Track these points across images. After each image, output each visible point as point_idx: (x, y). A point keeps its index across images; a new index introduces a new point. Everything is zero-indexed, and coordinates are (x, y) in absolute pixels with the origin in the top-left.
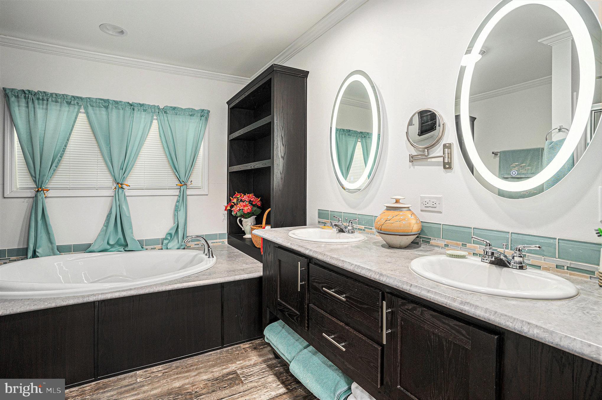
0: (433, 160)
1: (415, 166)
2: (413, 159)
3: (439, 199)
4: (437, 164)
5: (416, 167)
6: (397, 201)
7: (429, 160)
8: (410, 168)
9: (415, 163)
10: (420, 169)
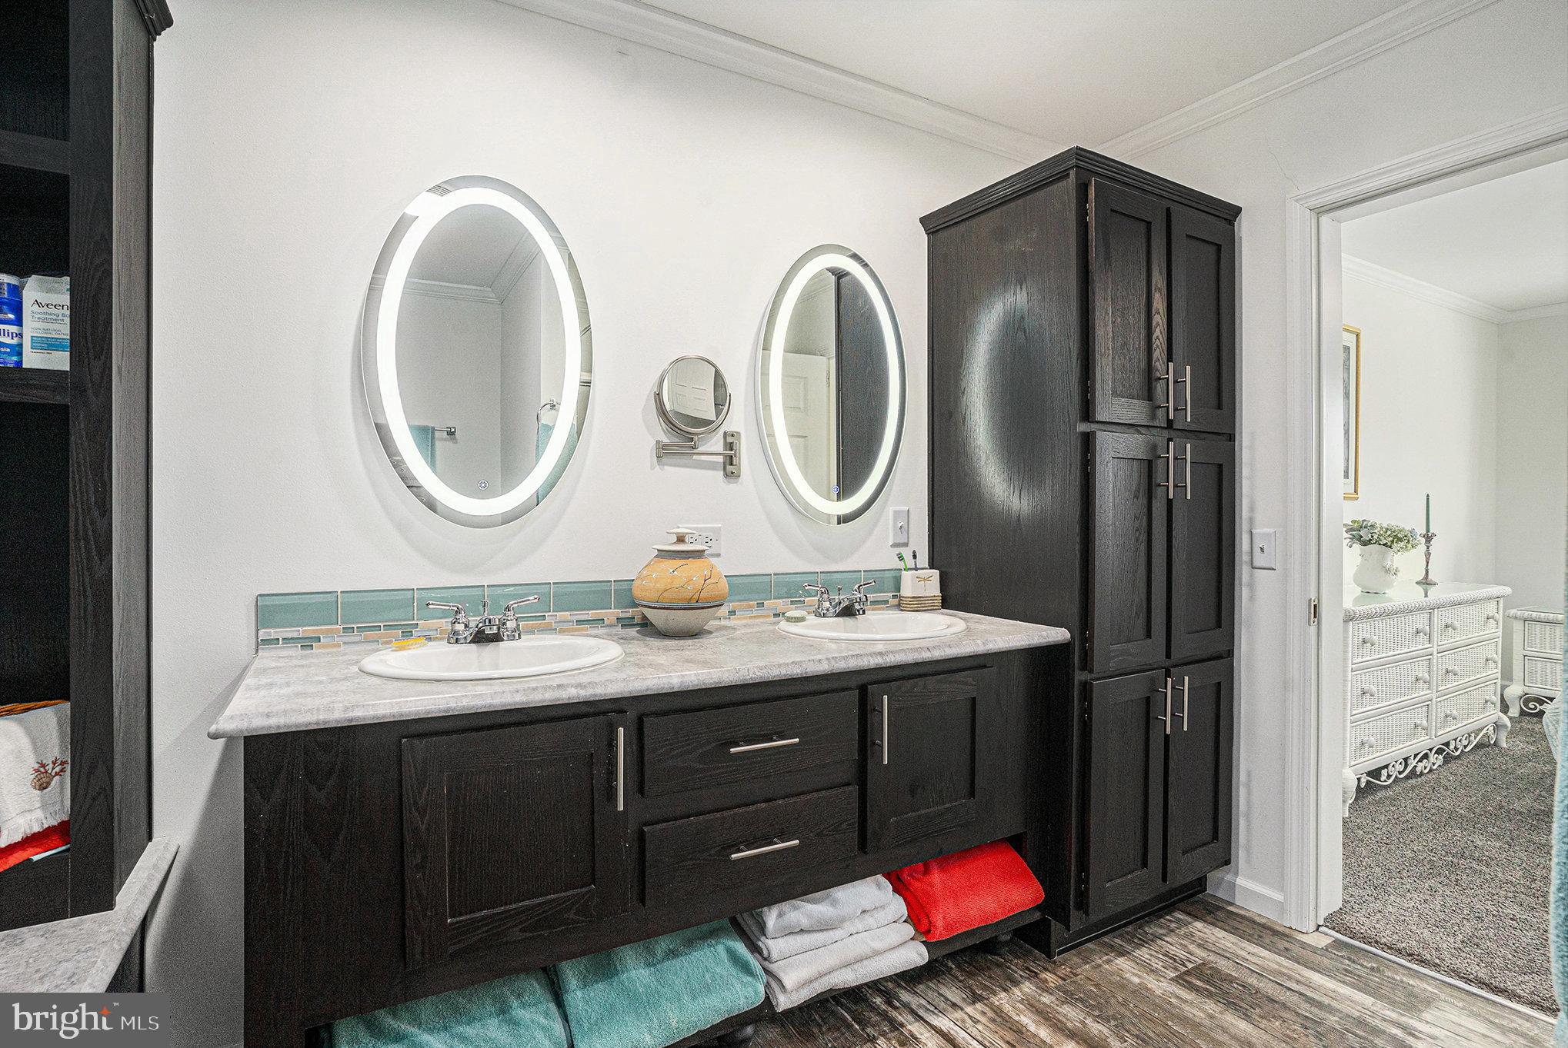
0: (704, 458)
1: (664, 465)
2: (663, 452)
3: (717, 531)
4: (711, 466)
5: (666, 467)
6: (681, 540)
7: (695, 457)
8: (652, 468)
9: (664, 460)
10: (676, 474)
